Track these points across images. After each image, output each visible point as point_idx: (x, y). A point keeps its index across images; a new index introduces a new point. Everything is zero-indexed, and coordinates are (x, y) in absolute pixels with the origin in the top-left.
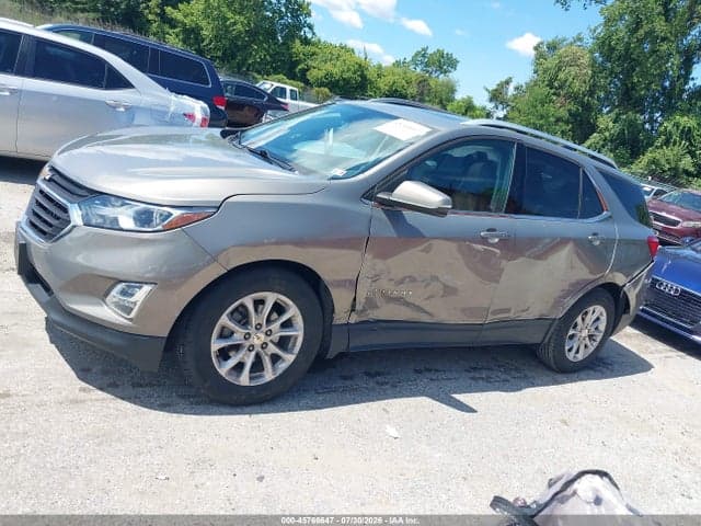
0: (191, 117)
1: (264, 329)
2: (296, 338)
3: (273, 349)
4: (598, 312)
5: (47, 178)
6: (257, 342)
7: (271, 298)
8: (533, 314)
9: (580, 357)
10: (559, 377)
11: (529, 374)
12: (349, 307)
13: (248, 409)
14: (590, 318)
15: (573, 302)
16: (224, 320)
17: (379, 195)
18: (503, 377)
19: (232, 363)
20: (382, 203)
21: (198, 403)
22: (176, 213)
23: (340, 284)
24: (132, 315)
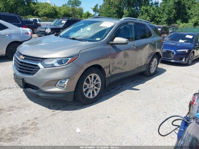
0: (28, 33)
1: (93, 83)
2: (99, 84)
3: (95, 88)
4: (155, 60)
5: (24, 58)
6: (92, 87)
7: (93, 75)
8: (143, 64)
9: (153, 72)
10: (150, 77)
11: (144, 79)
12: (108, 73)
13: (93, 104)
14: (154, 61)
15: (150, 59)
16: (85, 83)
17: (110, 43)
18: (139, 81)
19: (88, 93)
20: (111, 44)
21: (82, 106)
22: (70, 59)
23: (106, 67)
24: (65, 88)
